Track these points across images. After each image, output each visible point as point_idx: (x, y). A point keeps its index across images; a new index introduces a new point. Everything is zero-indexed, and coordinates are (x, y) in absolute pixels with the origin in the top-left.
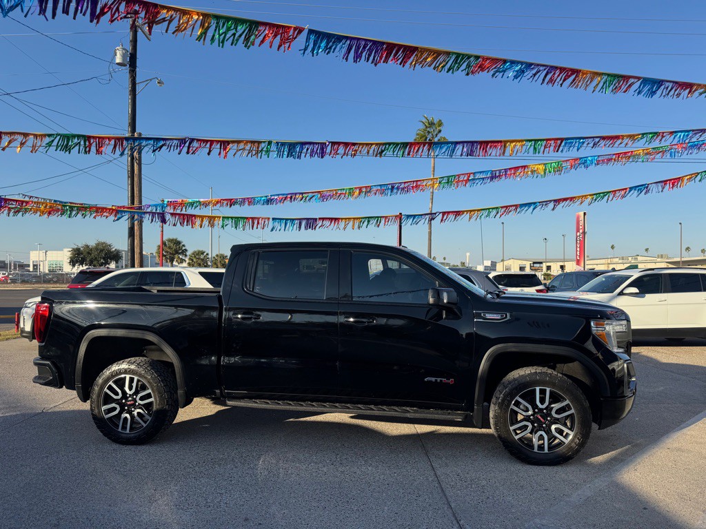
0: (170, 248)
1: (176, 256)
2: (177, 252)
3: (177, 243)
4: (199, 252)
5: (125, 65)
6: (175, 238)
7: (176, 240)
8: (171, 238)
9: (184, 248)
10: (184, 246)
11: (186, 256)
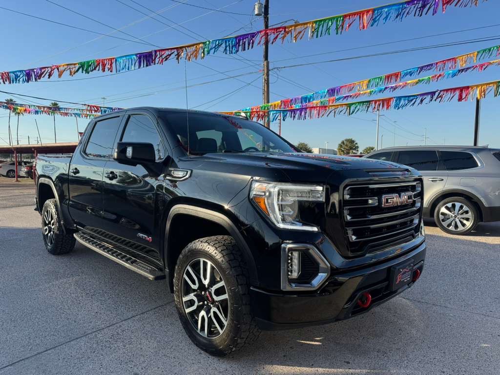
0: (347, 145)
1: (351, 151)
2: (351, 148)
3: (352, 141)
4: (370, 148)
5: (261, 15)
6: (350, 138)
7: (351, 140)
8: (348, 138)
9: (356, 145)
10: (356, 144)
11: (358, 151)
